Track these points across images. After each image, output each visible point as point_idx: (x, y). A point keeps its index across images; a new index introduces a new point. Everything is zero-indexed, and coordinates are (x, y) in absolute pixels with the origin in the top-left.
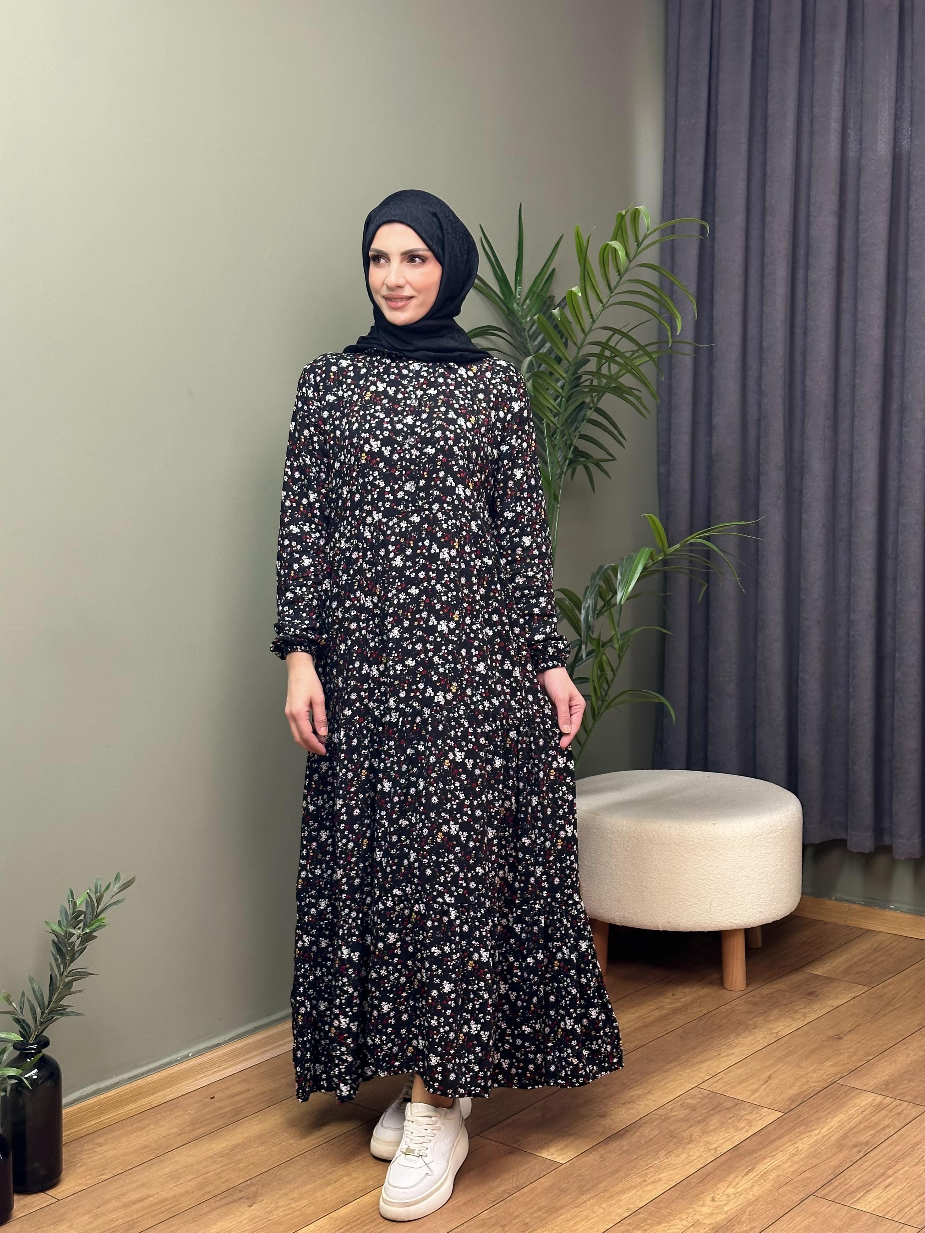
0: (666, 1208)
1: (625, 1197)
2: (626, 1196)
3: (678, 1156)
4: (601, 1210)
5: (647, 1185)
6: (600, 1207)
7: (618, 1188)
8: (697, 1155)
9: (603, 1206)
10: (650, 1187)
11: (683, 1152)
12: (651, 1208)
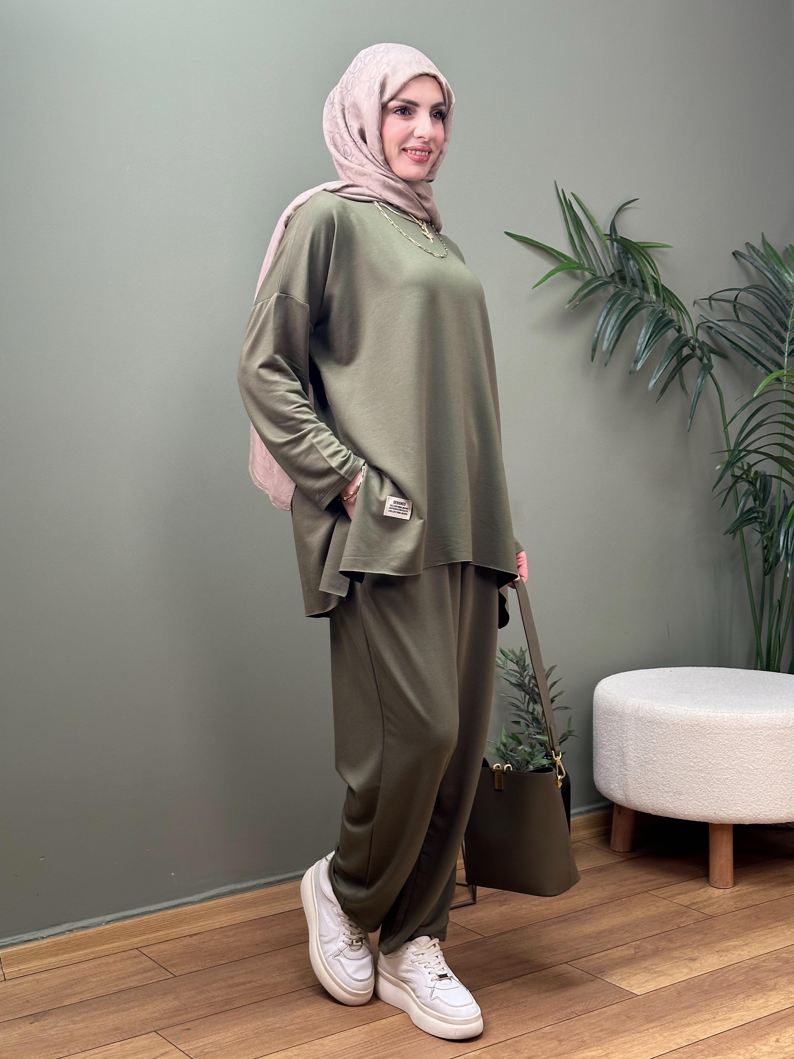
0: (727, 1043)
1: (689, 1030)
2: (690, 1028)
3: (755, 1000)
4: (662, 1038)
5: (715, 1021)
6: (661, 1035)
7: (686, 1021)
8: (776, 1001)
9: (664, 1035)
10: (718, 1023)
11: (762, 998)
12: (712, 1041)
